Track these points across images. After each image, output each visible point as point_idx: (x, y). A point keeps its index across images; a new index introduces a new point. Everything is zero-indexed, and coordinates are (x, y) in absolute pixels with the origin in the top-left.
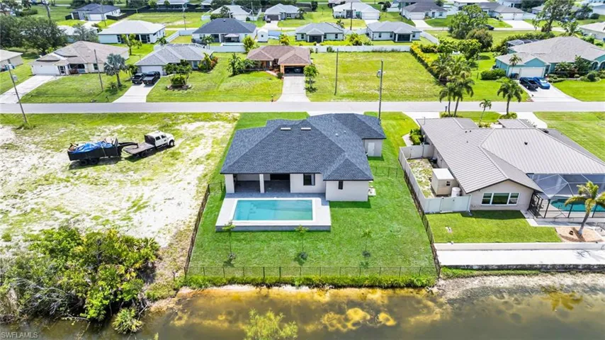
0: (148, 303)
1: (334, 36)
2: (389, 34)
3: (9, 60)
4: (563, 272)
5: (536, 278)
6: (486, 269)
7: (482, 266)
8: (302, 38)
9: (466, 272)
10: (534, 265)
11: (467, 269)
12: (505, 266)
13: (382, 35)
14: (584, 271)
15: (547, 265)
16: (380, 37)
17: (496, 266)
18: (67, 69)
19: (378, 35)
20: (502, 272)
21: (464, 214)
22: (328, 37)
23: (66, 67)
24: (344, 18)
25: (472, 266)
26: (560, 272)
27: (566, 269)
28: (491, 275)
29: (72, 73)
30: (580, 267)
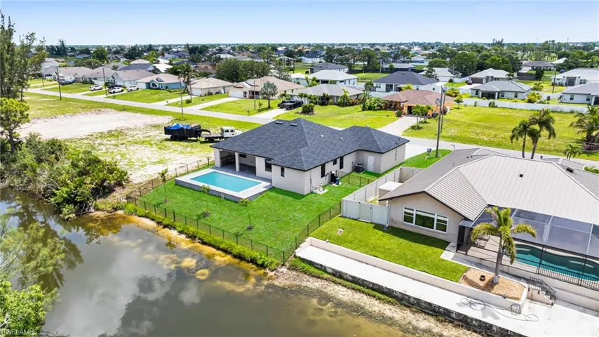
0: (92, 210)
1: (513, 94)
2: (585, 97)
3: (224, 87)
4: (429, 314)
5: (387, 307)
6: (338, 276)
7: (336, 271)
8: (477, 94)
9: (316, 271)
10: (393, 291)
11: (318, 269)
12: (359, 279)
13: (575, 97)
14: (456, 322)
15: (410, 297)
16: (572, 99)
17: (351, 276)
18: (248, 95)
19: (569, 96)
20: (353, 285)
21: (378, 227)
22: (506, 95)
23: (248, 93)
24: (562, 85)
25: (325, 267)
26: (425, 313)
27: (434, 311)
28: (340, 284)
29: (251, 98)
30: (454, 316)
